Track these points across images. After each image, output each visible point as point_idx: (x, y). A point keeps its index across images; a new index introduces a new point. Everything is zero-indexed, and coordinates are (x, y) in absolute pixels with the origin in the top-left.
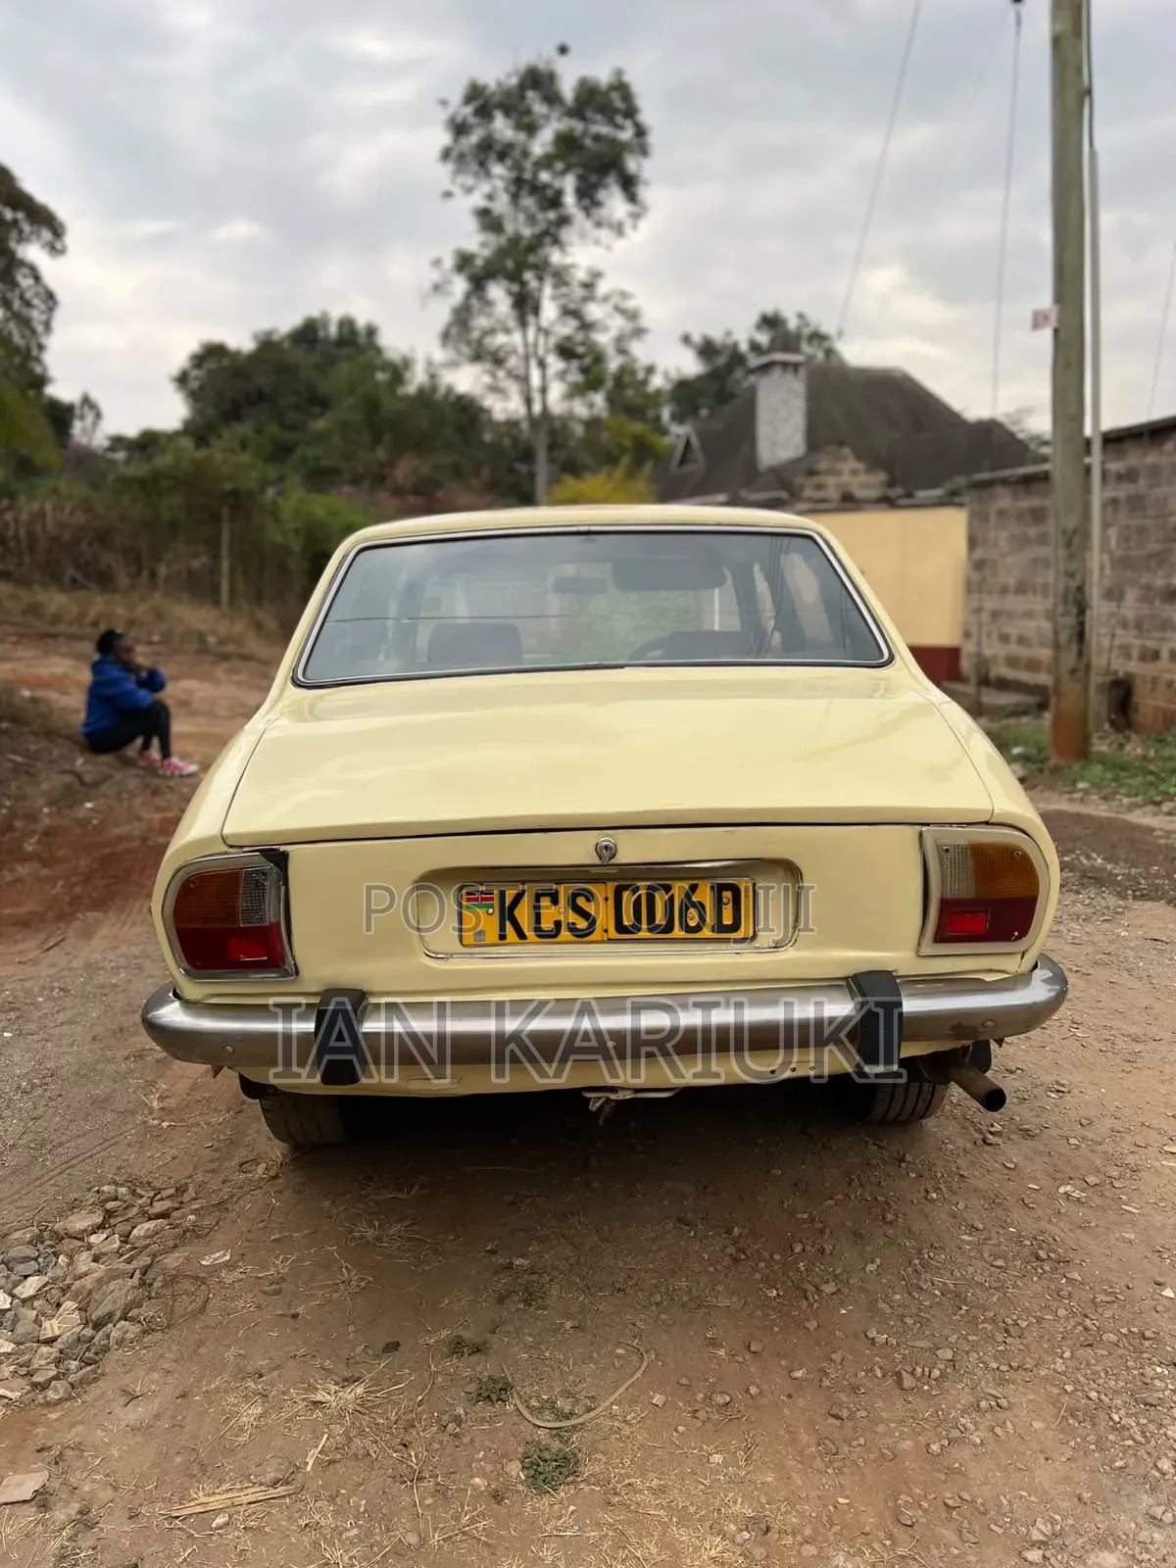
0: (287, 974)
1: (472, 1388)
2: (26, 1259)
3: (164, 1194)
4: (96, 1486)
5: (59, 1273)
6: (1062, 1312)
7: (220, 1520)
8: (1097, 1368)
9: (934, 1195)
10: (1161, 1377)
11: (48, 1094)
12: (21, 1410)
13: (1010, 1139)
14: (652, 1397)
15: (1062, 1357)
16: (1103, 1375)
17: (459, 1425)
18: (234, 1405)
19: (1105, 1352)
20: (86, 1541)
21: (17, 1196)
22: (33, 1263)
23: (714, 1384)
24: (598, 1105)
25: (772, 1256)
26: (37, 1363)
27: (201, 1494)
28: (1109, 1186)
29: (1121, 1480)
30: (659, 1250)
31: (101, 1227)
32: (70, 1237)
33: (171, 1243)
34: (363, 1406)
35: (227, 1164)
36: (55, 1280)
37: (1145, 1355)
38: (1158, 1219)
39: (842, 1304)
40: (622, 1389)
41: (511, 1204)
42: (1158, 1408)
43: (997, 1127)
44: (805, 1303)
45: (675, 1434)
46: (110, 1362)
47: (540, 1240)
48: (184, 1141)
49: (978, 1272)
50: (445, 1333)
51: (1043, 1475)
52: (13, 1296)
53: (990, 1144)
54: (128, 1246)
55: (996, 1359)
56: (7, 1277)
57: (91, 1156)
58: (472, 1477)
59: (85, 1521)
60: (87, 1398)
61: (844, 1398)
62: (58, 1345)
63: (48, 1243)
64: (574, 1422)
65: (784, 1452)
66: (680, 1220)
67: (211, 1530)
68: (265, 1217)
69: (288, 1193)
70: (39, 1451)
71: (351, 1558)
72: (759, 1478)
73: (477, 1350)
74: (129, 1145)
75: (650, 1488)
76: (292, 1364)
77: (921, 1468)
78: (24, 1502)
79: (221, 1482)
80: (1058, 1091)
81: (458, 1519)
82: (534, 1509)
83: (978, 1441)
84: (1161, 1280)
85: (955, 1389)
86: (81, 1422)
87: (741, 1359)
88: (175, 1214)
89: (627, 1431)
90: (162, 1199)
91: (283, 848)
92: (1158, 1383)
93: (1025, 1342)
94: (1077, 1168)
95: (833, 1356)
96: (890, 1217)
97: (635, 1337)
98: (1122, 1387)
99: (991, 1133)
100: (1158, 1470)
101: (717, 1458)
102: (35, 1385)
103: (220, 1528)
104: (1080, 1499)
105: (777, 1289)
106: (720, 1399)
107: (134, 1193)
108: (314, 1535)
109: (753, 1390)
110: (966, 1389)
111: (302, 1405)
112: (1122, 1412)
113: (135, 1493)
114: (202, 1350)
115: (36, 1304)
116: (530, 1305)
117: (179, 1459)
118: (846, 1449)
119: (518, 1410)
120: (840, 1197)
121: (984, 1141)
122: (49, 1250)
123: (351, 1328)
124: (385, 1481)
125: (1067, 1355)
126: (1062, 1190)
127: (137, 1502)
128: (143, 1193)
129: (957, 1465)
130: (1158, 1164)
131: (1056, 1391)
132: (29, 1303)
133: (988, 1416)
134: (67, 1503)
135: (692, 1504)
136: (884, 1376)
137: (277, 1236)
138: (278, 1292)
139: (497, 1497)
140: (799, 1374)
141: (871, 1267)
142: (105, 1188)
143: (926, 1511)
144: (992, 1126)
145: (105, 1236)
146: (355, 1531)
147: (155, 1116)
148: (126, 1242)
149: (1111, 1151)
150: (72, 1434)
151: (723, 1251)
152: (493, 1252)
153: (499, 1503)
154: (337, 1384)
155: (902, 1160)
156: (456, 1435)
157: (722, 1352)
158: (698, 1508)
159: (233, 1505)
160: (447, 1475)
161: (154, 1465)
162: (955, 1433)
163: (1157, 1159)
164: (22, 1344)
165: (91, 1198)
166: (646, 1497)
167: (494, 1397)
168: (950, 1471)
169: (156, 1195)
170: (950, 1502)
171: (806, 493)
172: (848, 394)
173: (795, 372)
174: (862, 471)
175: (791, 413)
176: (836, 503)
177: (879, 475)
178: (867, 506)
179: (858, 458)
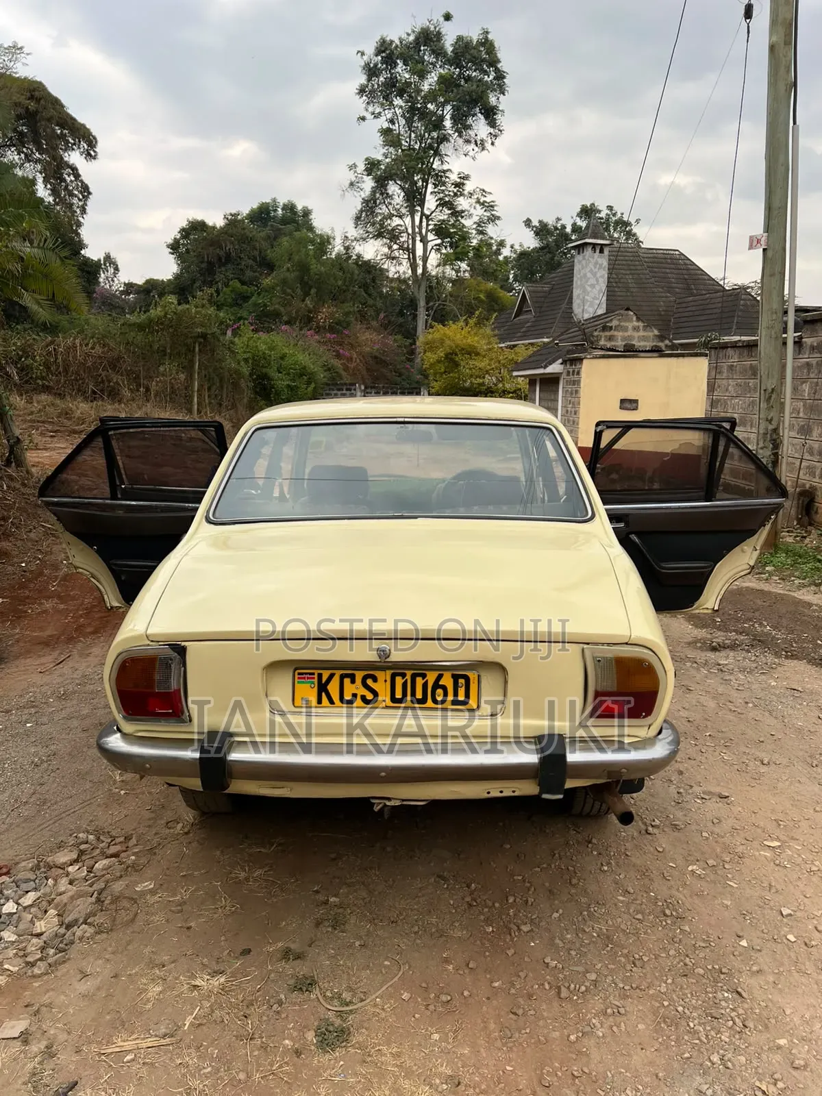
0: (183, 721)
1: (292, 982)
2: (27, 881)
3: (118, 840)
4: (57, 1031)
5: (48, 890)
6: (672, 952)
7: (129, 1057)
8: (686, 992)
9: (606, 868)
10: (726, 999)
11: (51, 768)
12: (18, 979)
13: (664, 831)
14: (402, 994)
15: (666, 983)
16: (689, 995)
17: (280, 1006)
18: (145, 984)
19: (694, 981)
20: (49, 1065)
21: (26, 837)
22: (32, 883)
23: (443, 988)
24: (379, 807)
25: (493, 904)
26: (29, 949)
27: (119, 1040)
28: (721, 867)
29: (686, 1066)
30: (423, 896)
31: (76, 861)
32: (56, 867)
33: (118, 874)
34: (224, 989)
35: (159, 822)
36: (45, 895)
37: (720, 985)
38: (748, 892)
39: (533, 939)
40: (384, 988)
41: (334, 859)
42: (721, 1020)
43: (657, 822)
44: (509, 937)
45: (413, 1019)
46: (73, 952)
47: (349, 885)
48: (134, 804)
49: (624, 922)
50: (280, 944)
51: (637, 1059)
52: (18, 904)
53: (649, 834)
54: (92, 875)
55: (623, 981)
56: (16, 892)
57: (75, 812)
58: (284, 1039)
59: (49, 1053)
60: (59, 974)
61: (522, 1002)
62: (44, 938)
63: (43, 870)
64: (351, 1008)
65: (478, 1035)
66: (439, 876)
67: (123, 1063)
68: (179, 860)
69: (195, 844)
70: (26, 1006)
71: (204, 1086)
72: (460, 1051)
73: (299, 957)
74: (99, 805)
75: (391, 1053)
76: (183, 959)
77: (561, 1050)
78: (14, 1038)
79: (133, 1033)
80: (703, 798)
81: (272, 1066)
82: (319, 1062)
83: (601, 1035)
84: (741, 934)
85: (594, 999)
86: (53, 990)
87: (462, 972)
88: (122, 855)
89: (383, 1015)
90: (115, 844)
91: (183, 644)
92: (723, 1003)
93: (644, 971)
94: (703, 853)
95: (520, 974)
96: (574, 881)
97: (398, 954)
98: (700, 1005)
99: (652, 826)
100: (710, 1061)
101: (436, 1036)
102: (27, 963)
103: (129, 1062)
104: (657, 1076)
105: (493, 927)
106: (444, 998)
107: (98, 839)
108: (184, 1071)
109: (466, 993)
110: (600, 1001)
111: (186, 986)
112: (696, 1022)
113: (80, 1037)
114: (130, 947)
115: (33, 910)
116: (335, 929)
117: (108, 1017)
118: (517, 1035)
119: (318, 998)
120: (545, 866)
121: (646, 831)
122: (43, 875)
123: (223, 938)
124: (231, 1038)
125: (669, 981)
126: (690, 868)
127: (82, 1042)
128: (104, 839)
129: (585, 1049)
130: (757, 853)
131: (657, 1005)
132: (27, 910)
133: (611, 1019)
134: (39, 1041)
135: (415, 1065)
136: (551, 988)
137: (184, 873)
138: (181, 911)
139: (298, 1053)
140: (496, 984)
141: (556, 915)
142: (81, 835)
143: (559, 1078)
144: (654, 821)
145: (77, 867)
146: (209, 1069)
147: (116, 786)
148: (91, 872)
149: (728, 842)
150: (47, 996)
151: (463, 899)
152: (317, 892)
153: (298, 1057)
154: (209, 974)
155: (590, 842)
156: (278, 1012)
157: (450, 967)
158: (419, 1067)
159: (138, 1049)
160: (269, 1037)
161: (93, 1020)
162: (588, 1029)
163: (758, 850)
164: (22, 936)
165: (72, 841)
166: (389, 1058)
167: (304, 989)
168: (580, 1053)
169: (112, 841)
170: (575, 1073)
171: (602, 343)
172: (639, 267)
173: (601, 251)
174: (641, 328)
175: (597, 281)
176: (621, 351)
177: (653, 331)
178: (642, 354)
179: (638, 319)
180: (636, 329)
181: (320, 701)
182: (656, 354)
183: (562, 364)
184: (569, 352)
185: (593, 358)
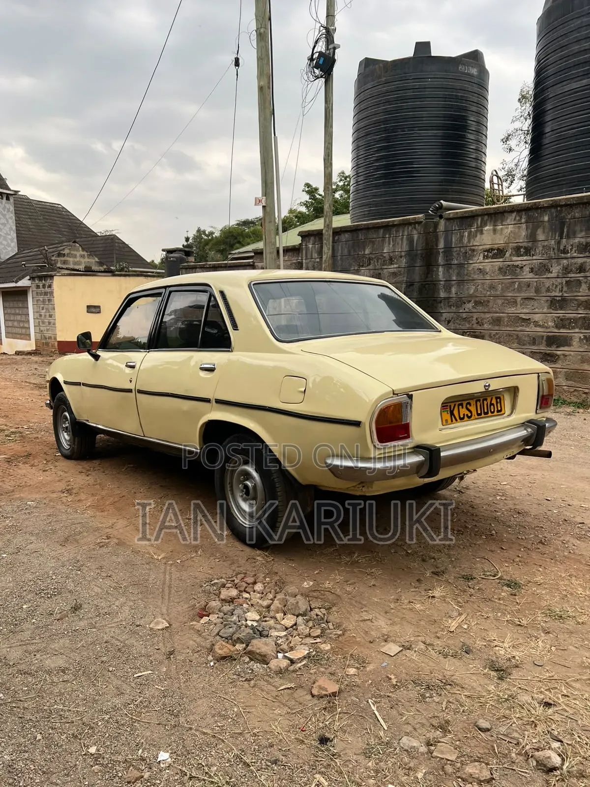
0: (410, 441)
3: (239, 577)
20: (439, 648)
48: (201, 563)
52: (253, 621)
64: (499, 576)
68: (297, 570)
79: (446, 621)
103: (469, 628)
132: (262, 620)
134: (416, 644)
137: (315, 573)
139: (512, 595)
153: (515, 596)
159: (460, 623)
162: (570, 548)
171: (59, 265)
172: (35, 214)
173: (8, 199)
174: (86, 256)
175: (8, 221)
176: (83, 271)
177: (94, 259)
178: (99, 274)
179: (83, 249)
180: (82, 256)
181: (452, 421)
182: (110, 274)
183: (29, 280)
184: (34, 271)
185: (62, 275)
